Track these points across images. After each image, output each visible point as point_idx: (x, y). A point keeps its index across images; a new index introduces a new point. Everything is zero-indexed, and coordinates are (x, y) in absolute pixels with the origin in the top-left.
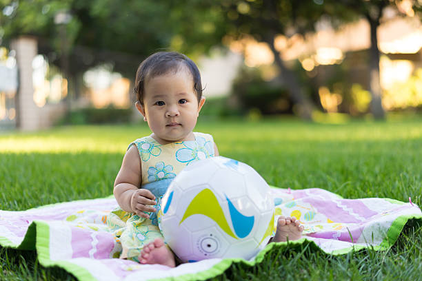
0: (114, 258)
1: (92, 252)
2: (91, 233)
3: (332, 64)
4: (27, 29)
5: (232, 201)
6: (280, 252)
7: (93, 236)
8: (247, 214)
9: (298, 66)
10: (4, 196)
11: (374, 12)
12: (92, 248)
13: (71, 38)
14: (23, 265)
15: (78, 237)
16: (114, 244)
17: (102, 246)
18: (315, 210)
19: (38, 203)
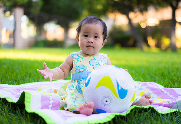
0: (60, 110)
1: (50, 106)
2: (50, 97)
3: (154, 25)
4: (19, 4)
6: (137, 111)
7: (51, 99)
9: (139, 26)
10: (9, 77)
11: (174, 3)
12: (50, 104)
13: (39, 8)
14: (18, 111)
15: (44, 99)
16: (60, 103)
17: (55, 103)
18: (152, 92)
19: (24, 81)
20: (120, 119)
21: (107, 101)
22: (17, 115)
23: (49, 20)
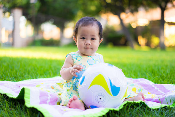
0: (57, 105)
1: (48, 102)
2: (48, 93)
4: (18, 5)
6: (130, 106)
7: (49, 95)
8: (117, 86)
10: (9, 75)
11: (163, 4)
12: (48, 100)
13: (36, 9)
14: (18, 106)
15: (43, 95)
16: (57, 99)
17: (52, 99)
18: (143, 88)
19: (23, 78)
20: (113, 113)
21: (100, 99)
22: (18, 110)
23: (46, 20)
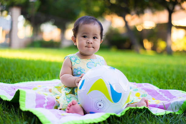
1: (45, 105)
2: (45, 96)
3: (150, 29)
4: (16, 3)
5: (112, 85)
6: (132, 112)
7: (46, 98)
8: (119, 92)
9: (135, 28)
10: (4, 76)
11: (171, 6)
12: (45, 103)
13: (36, 8)
14: (12, 109)
15: (39, 98)
16: (55, 102)
17: (49, 103)
18: (147, 93)
19: (19, 80)
20: (115, 119)
21: (100, 105)
22: (12, 113)
23: (45, 21)
